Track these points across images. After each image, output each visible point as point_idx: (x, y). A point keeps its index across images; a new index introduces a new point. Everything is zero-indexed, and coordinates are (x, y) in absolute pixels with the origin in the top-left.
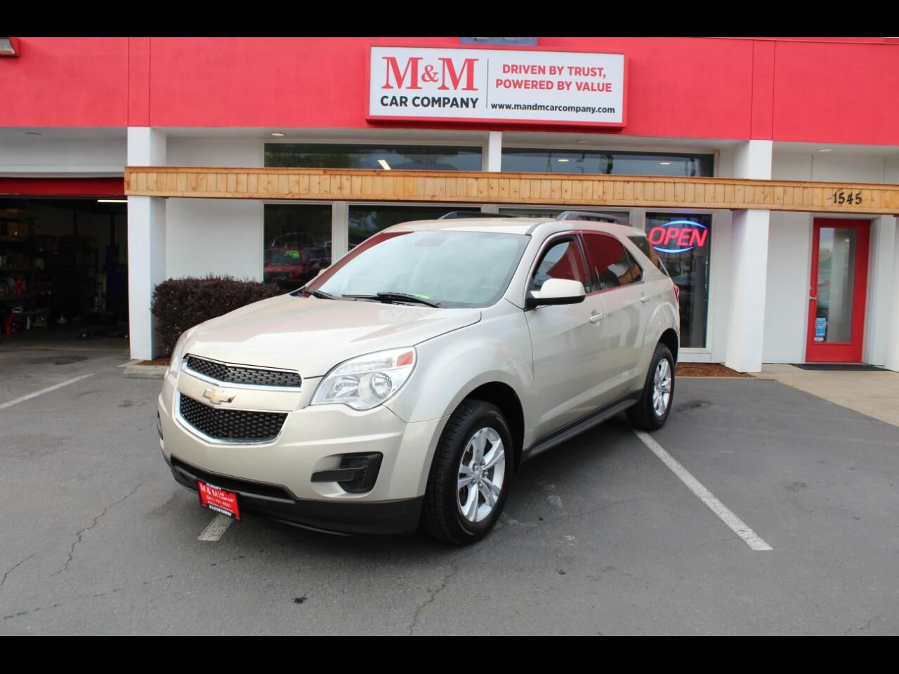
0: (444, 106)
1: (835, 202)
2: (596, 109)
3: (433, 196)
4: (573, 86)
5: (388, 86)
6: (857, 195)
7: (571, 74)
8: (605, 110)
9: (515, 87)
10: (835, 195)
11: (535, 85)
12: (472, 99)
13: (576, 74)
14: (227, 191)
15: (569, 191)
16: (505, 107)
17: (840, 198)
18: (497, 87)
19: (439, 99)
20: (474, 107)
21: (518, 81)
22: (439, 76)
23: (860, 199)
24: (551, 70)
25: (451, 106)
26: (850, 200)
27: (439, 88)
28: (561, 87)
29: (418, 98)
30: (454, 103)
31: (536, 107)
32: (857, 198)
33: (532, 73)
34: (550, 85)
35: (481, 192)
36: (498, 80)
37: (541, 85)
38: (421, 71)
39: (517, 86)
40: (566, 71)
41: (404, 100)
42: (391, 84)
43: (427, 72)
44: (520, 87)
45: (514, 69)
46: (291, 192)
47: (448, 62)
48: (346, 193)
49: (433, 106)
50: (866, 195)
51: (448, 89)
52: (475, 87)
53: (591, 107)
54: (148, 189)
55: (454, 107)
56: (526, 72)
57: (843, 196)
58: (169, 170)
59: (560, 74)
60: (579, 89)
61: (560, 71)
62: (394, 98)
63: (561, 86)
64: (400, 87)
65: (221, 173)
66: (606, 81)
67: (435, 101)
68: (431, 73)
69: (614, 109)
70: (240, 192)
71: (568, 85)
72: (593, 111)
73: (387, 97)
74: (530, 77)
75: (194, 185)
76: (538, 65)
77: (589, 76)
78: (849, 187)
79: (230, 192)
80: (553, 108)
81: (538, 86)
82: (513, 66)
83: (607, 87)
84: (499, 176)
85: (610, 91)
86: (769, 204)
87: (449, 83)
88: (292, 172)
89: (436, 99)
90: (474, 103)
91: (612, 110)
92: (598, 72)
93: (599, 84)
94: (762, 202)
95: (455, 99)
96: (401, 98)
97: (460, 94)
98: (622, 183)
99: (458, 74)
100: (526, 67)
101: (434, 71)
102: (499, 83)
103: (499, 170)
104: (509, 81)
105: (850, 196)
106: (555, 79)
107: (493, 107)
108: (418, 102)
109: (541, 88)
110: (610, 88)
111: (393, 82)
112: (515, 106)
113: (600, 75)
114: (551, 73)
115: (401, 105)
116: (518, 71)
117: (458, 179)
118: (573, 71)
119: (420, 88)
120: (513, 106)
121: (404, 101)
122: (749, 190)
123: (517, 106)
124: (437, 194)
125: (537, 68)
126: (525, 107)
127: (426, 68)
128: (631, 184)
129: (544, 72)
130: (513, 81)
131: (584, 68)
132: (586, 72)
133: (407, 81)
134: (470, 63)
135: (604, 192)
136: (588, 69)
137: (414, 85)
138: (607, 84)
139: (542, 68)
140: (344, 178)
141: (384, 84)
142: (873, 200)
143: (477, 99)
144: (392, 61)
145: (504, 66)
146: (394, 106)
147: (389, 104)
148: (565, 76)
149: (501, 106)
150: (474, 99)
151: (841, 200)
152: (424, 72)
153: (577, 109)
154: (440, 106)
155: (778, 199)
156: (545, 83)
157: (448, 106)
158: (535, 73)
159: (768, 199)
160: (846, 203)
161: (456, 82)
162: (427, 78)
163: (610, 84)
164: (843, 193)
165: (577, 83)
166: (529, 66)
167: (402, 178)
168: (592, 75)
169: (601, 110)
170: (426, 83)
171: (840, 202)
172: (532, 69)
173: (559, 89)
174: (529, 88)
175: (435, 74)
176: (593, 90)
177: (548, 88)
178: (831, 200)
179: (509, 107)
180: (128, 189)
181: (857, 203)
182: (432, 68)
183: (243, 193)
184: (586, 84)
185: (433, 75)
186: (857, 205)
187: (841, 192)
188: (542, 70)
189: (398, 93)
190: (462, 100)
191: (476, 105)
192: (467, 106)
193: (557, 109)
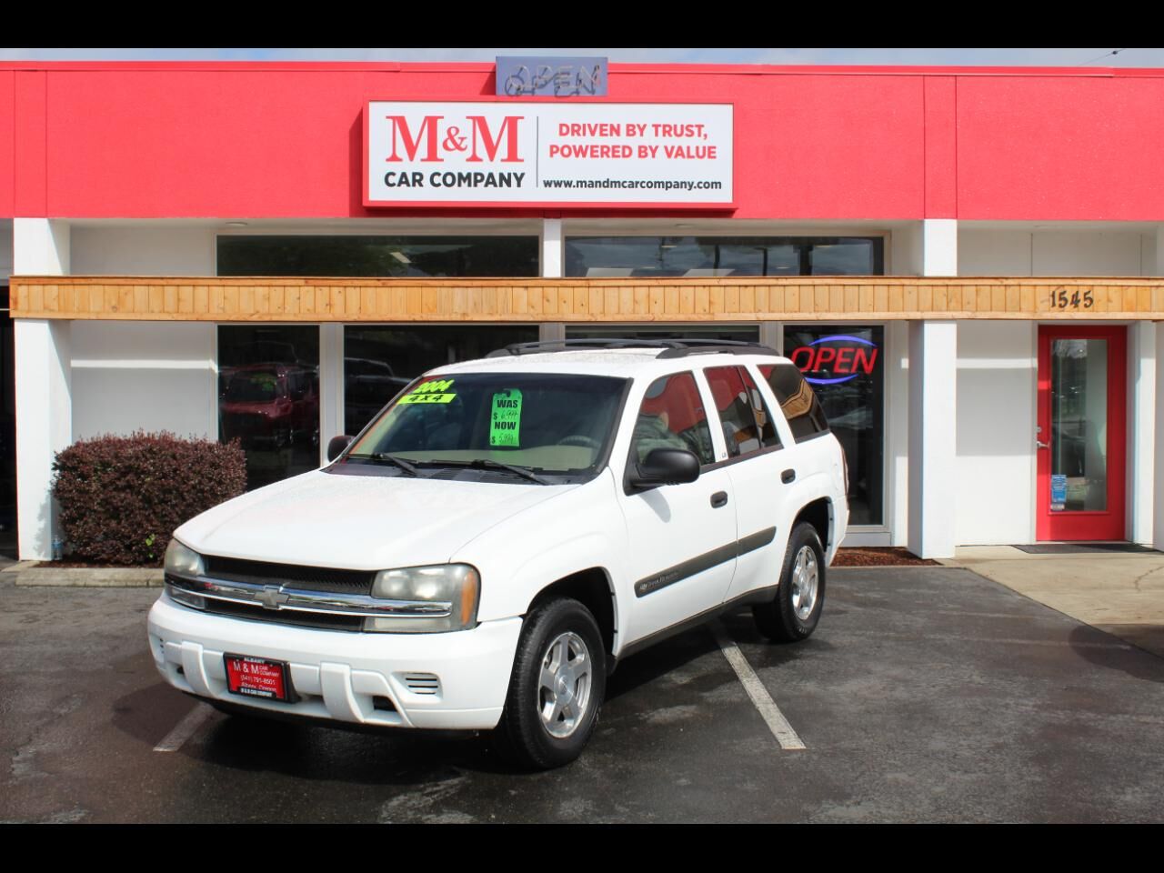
0: (475, 185)
1: (1054, 305)
2: (695, 185)
3: (464, 314)
4: (661, 153)
5: (394, 158)
6: (1085, 294)
7: (657, 134)
8: (708, 185)
9: (577, 155)
10: (1053, 295)
11: (606, 152)
12: (515, 174)
13: (664, 135)
14: (163, 311)
15: (660, 302)
16: (563, 184)
17: (1060, 299)
18: (551, 155)
19: (469, 175)
20: (519, 185)
21: (581, 147)
22: (468, 143)
23: (1091, 299)
24: (628, 130)
25: (486, 185)
26: (1075, 302)
27: (468, 160)
28: (643, 154)
29: (439, 174)
30: (490, 180)
31: (608, 184)
32: (1085, 299)
33: (602, 135)
34: (627, 152)
35: (533, 307)
36: (552, 147)
37: (614, 152)
38: (442, 135)
39: (581, 155)
40: (649, 131)
41: (418, 177)
42: (399, 154)
43: (451, 137)
44: (584, 155)
45: (576, 129)
46: (258, 312)
47: (481, 122)
48: (339, 313)
49: (459, 185)
50: (1098, 293)
51: (480, 160)
52: (519, 157)
53: (687, 181)
54: (46, 308)
55: (491, 186)
56: (593, 133)
57: (1066, 296)
58: (76, 281)
59: (642, 135)
60: (669, 155)
61: (642, 130)
62: (404, 175)
63: (643, 152)
64: (411, 158)
65: (154, 285)
66: (708, 143)
67: (463, 179)
68: (456, 138)
69: (720, 183)
70: (182, 313)
71: (654, 152)
72: (691, 187)
73: (393, 174)
74: (598, 140)
75: (114, 303)
76: (609, 123)
77: (684, 137)
78: (1072, 282)
79: (168, 312)
80: (633, 185)
81: (610, 154)
82: (573, 125)
83: (710, 152)
84: (558, 283)
85: (715, 157)
86: (954, 310)
87: (482, 151)
88: (259, 282)
89: (465, 175)
90: (519, 180)
91: (717, 185)
92: (695, 130)
93: (697, 148)
94: (945, 308)
95: (491, 175)
96: (414, 174)
97: (498, 167)
98: (737, 288)
99: (495, 140)
100: (593, 127)
101: (459, 135)
102: (554, 150)
103: (559, 275)
104: (568, 147)
105: (1075, 296)
106: (635, 142)
107: (546, 186)
108: (438, 180)
109: (614, 156)
110: (714, 152)
111: (402, 151)
112: (578, 182)
113: (699, 135)
114: (628, 135)
115: (414, 185)
116: (581, 132)
117: (499, 289)
118: (660, 129)
119: (442, 160)
120: (574, 183)
121: (417, 179)
122: (925, 292)
123: (581, 183)
124: (469, 311)
125: (608, 128)
126: (592, 184)
127: (449, 131)
128: (750, 290)
129: (618, 134)
130: (574, 147)
131: (675, 126)
132: (679, 132)
133: (422, 151)
134: (512, 123)
135: (710, 303)
136: (682, 126)
137: (432, 156)
138: (710, 148)
139: (616, 126)
140: (335, 290)
141: (389, 154)
142: (1109, 300)
143: (523, 175)
144: (400, 122)
145: (561, 125)
146: (404, 186)
147: (397, 183)
148: (649, 139)
149: (558, 184)
150: (519, 176)
151: (1063, 303)
152: (446, 136)
153: (667, 185)
154: (469, 185)
155: (969, 303)
156: (620, 149)
157: (481, 185)
158: (606, 135)
159: (953, 304)
160: (1069, 307)
161: (492, 151)
162: (450, 145)
163: (715, 148)
164: (1064, 292)
165: (666, 148)
166: (596, 125)
167: (419, 289)
168: (687, 135)
169: (701, 185)
170: (449, 152)
171: (1061, 306)
172: (602, 130)
173: (640, 156)
174: (597, 156)
175: (462, 139)
176: (689, 156)
177: (624, 156)
178: (1047, 303)
179: (568, 184)
180: (15, 309)
181: (1086, 306)
182: (457, 131)
183: (187, 313)
184: (680, 148)
185: (458, 141)
186: (1086, 309)
187: (1061, 290)
188: (615, 130)
189: (409, 167)
190: (502, 176)
191: (522, 182)
192: (509, 184)
193: (639, 185)
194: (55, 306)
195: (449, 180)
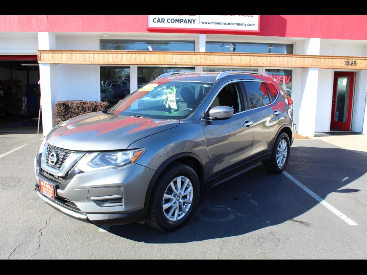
0: (181, 23)
1: (346, 65)
2: (247, 25)
3: (176, 63)
6: (354, 61)
8: (251, 25)
10: (346, 62)
12: (193, 20)
15: (235, 60)
16: (204, 23)
19: (179, 20)
20: (194, 23)
23: (356, 63)
25: (184, 23)
26: (352, 64)
29: (169, 19)
31: (221, 23)
32: (354, 63)
35: (197, 61)
41: (163, 20)
48: (138, 62)
49: (176, 22)
50: (358, 61)
54: (49, 60)
62: (159, 19)
69: (254, 24)
70: (90, 61)
72: (245, 25)
73: (156, 19)
75: (69, 58)
78: (351, 58)
79: (86, 61)
84: (205, 54)
86: (318, 65)
89: (177, 20)
90: (194, 21)
91: (253, 25)
94: (316, 65)
95: (185, 20)
96: (162, 19)
97: (188, 17)
103: (205, 51)
105: (352, 62)
107: (202, 23)
108: (169, 21)
110: (253, 15)
112: (212, 23)
115: (162, 22)
117: (187, 55)
122: (310, 60)
124: (178, 62)
126: (216, 23)
128: (261, 57)
135: (250, 61)
140: (137, 55)
142: (361, 64)
143: (195, 20)
146: (159, 22)
147: (157, 22)
149: (206, 23)
150: (194, 20)
151: (348, 64)
153: (239, 25)
154: (179, 23)
155: (322, 63)
159: (318, 63)
160: (350, 65)
167: (162, 55)
169: (249, 25)
178: (344, 64)
179: (209, 23)
180: (40, 61)
183: (92, 62)
186: (355, 66)
187: (348, 60)
189: (160, 17)
190: (189, 20)
191: (195, 22)
192: (191, 22)
193: (230, 24)
194: (51, 59)
195: (173, 21)
